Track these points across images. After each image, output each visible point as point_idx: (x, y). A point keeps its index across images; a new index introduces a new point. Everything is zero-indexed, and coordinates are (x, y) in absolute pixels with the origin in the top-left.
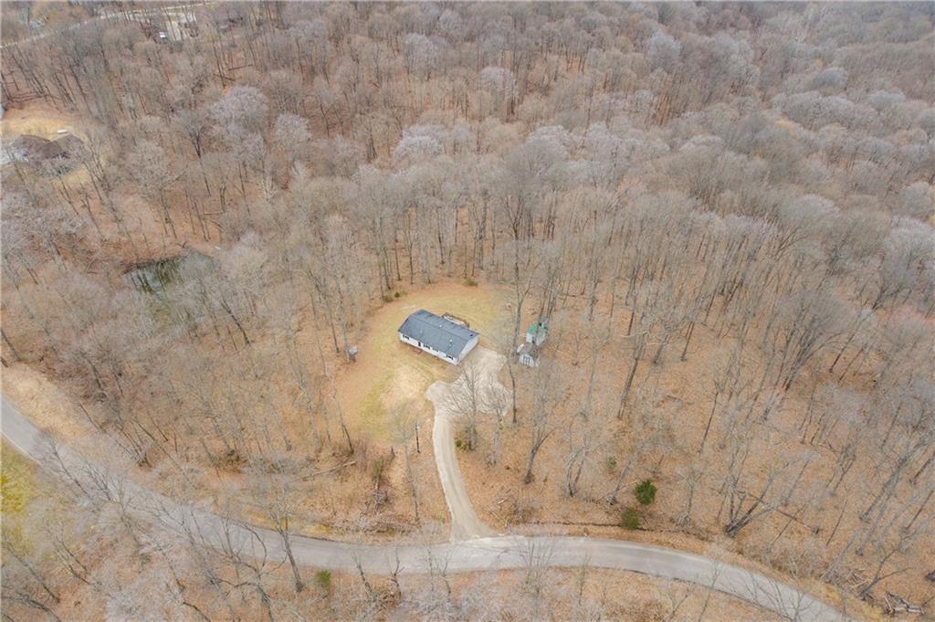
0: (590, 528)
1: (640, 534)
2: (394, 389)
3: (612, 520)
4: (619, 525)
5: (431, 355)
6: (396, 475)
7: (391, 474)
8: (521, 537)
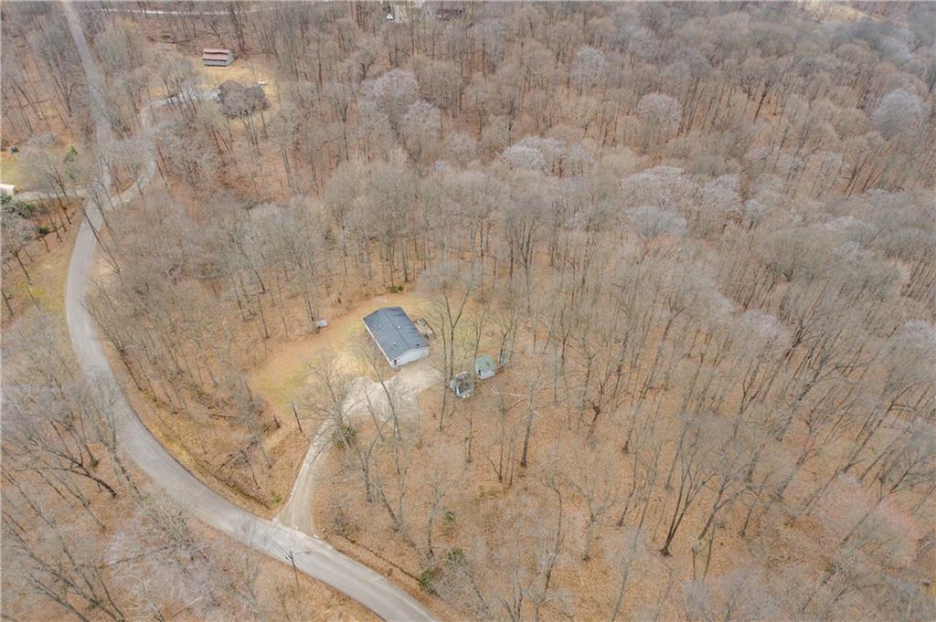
0: (395, 571)
5: (380, 350)
6: (270, 442)
7: (267, 440)
8: (330, 547)
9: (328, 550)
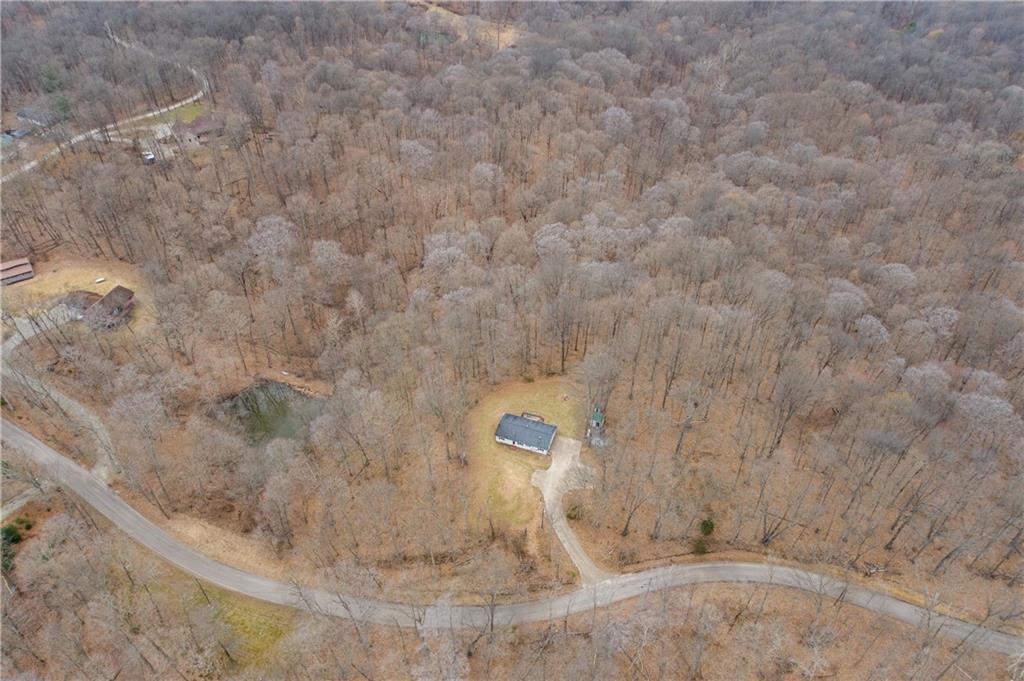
0: (675, 559)
1: (707, 556)
2: (507, 482)
3: (687, 550)
4: (693, 553)
5: (524, 450)
6: (532, 547)
7: (528, 548)
8: (630, 575)
9: (630, 577)
